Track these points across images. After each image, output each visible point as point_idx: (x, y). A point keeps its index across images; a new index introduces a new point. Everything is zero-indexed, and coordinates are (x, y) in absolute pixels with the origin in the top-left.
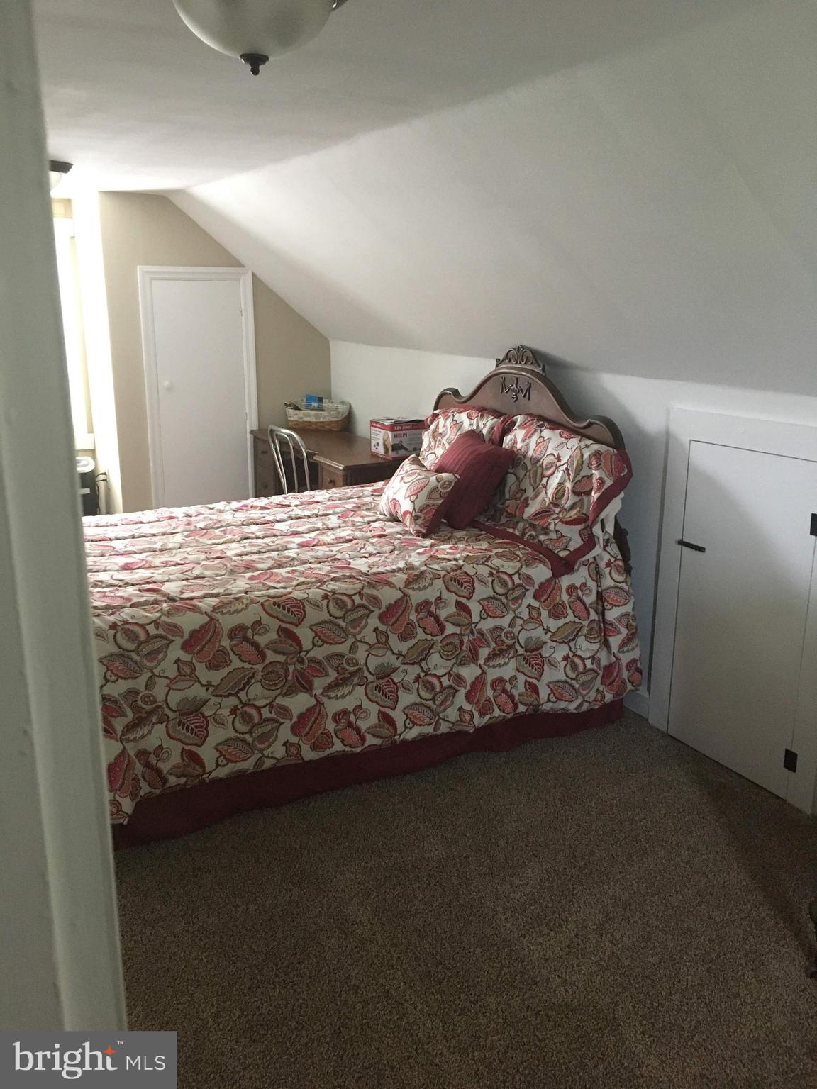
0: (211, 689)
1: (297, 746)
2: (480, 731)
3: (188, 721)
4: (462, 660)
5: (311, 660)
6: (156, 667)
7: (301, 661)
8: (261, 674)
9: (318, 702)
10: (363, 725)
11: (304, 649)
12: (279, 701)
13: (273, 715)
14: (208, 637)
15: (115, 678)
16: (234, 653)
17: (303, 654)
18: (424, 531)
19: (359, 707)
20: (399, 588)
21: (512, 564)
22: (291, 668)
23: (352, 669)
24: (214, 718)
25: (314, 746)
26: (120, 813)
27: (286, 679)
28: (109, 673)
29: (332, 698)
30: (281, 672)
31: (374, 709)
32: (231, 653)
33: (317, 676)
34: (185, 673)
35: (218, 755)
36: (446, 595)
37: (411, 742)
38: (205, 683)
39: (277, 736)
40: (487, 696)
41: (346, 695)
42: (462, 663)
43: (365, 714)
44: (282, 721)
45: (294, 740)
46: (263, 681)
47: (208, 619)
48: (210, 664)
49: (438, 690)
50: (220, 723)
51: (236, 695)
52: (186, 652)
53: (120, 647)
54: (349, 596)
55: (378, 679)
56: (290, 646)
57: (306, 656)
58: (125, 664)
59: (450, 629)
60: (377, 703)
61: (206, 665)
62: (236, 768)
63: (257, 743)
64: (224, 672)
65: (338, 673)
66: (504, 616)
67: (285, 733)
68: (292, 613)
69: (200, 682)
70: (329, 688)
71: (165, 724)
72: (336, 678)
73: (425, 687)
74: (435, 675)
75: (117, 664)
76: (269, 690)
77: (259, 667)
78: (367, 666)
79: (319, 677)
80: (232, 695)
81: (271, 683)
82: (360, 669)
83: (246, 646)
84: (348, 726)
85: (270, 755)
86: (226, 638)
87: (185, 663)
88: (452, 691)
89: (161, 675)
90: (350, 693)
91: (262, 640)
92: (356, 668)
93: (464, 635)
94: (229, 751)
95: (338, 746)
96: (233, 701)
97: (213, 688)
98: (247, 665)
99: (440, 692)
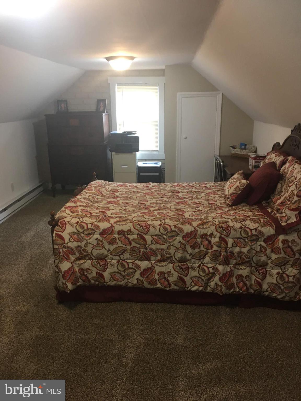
0: (109, 252)
1: (142, 281)
2: (225, 295)
3: (100, 262)
4: (220, 263)
5: (150, 249)
6: (89, 240)
7: (146, 249)
8: (129, 250)
9: (152, 266)
10: (171, 280)
11: (147, 244)
12: (137, 262)
13: (133, 267)
14: (110, 232)
15: (73, 241)
16: (119, 240)
17: (147, 246)
18: (230, 204)
19: (170, 272)
20: (194, 227)
21: (254, 225)
22: (142, 250)
23: (168, 256)
24: (110, 263)
25: (149, 283)
26: (67, 288)
27: (139, 254)
28: (71, 239)
29: (158, 266)
30: (138, 251)
31: (176, 274)
32: (118, 240)
33: (152, 256)
34: (99, 244)
35: (111, 277)
36: (215, 233)
37: (193, 292)
38: (107, 249)
39: (134, 276)
40: (232, 281)
41: (164, 266)
42: (220, 264)
43: (172, 276)
44: (137, 270)
45: (141, 278)
46: (130, 253)
47: (111, 226)
48: (109, 242)
49: (207, 273)
50: (112, 265)
51: (119, 256)
52: (101, 236)
53: (77, 230)
54: (170, 226)
55: (179, 262)
56: (141, 241)
57: (148, 247)
58: (78, 236)
59: (215, 248)
60: (178, 272)
61: (108, 242)
62: (117, 284)
63: (126, 276)
64: (115, 246)
65: (161, 256)
66: (245, 248)
67: (137, 275)
68: (144, 229)
69: (105, 249)
70: (158, 261)
71: (91, 261)
72: (161, 258)
73: (202, 271)
74: (207, 266)
75: (75, 236)
76: (132, 257)
77: (129, 247)
78: (174, 256)
79: (153, 256)
80: (118, 256)
81: (133, 255)
82: (171, 257)
83: (124, 238)
84: (164, 278)
85: (131, 282)
86: (117, 234)
87: (100, 240)
88: (213, 275)
89: (90, 243)
90: (166, 265)
91: (131, 237)
92: (169, 256)
93: (222, 252)
94: (115, 276)
95: (159, 285)
96: (118, 258)
97: (111, 252)
98: (124, 246)
99: (208, 274)
